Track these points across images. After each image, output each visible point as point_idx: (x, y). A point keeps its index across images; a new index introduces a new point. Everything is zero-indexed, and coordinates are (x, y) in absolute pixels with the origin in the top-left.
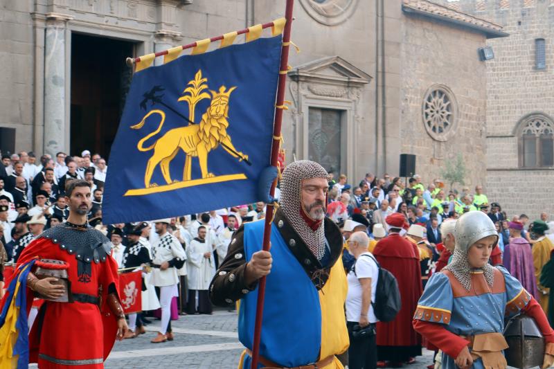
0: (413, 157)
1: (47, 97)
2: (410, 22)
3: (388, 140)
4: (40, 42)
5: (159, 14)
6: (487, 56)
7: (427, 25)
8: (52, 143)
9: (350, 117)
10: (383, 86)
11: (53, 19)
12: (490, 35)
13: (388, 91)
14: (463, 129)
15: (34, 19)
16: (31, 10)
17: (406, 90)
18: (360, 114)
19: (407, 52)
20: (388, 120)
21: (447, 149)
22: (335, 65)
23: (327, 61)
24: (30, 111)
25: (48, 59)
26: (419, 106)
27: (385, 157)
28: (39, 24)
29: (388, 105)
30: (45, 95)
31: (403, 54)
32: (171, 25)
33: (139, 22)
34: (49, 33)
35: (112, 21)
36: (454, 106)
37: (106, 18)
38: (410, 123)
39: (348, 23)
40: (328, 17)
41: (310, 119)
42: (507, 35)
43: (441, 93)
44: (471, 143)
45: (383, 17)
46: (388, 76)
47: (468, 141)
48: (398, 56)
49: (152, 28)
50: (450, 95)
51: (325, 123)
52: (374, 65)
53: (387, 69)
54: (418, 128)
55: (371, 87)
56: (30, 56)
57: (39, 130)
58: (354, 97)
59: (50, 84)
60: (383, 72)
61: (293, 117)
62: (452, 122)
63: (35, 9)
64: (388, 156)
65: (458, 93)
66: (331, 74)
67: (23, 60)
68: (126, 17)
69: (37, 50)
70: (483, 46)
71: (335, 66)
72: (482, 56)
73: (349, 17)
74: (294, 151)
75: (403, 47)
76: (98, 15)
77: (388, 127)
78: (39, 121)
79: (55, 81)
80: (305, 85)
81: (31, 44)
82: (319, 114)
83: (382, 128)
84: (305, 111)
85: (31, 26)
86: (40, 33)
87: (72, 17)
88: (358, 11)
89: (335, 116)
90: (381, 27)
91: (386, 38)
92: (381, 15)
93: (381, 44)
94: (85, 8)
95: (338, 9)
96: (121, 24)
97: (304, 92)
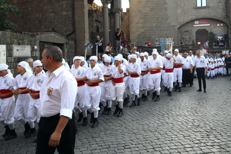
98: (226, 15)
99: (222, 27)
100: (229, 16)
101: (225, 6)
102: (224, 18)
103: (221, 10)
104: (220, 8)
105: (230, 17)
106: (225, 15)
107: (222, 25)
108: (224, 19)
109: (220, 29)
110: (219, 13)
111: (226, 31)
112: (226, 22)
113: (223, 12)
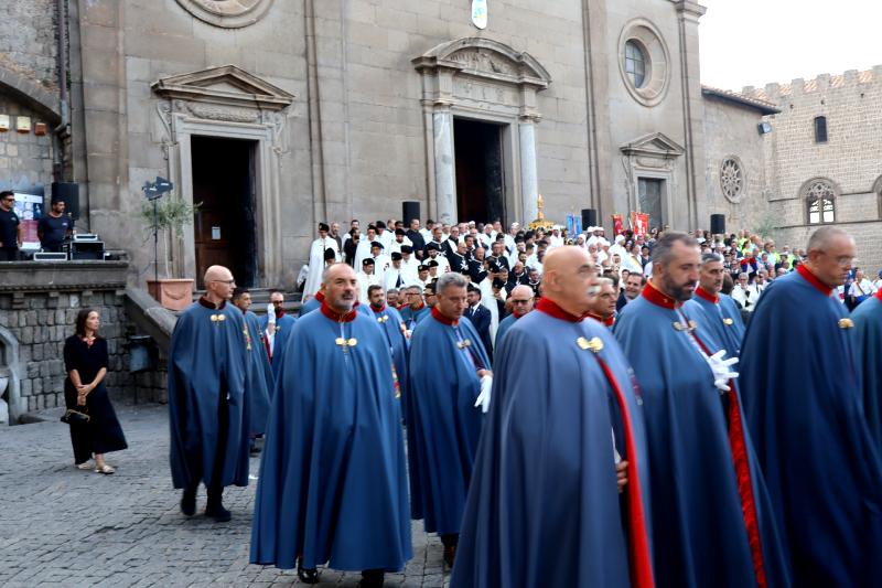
0: (723, 216)
1: (438, 175)
2: (708, 103)
3: (699, 203)
4: (429, 126)
5: (522, 99)
6: (766, 130)
7: (720, 106)
8: (445, 215)
9: (668, 184)
10: (692, 157)
11: (440, 104)
12: (765, 111)
13: (696, 161)
14: (750, 192)
15: (423, 105)
16: (420, 98)
17: (707, 161)
18: (676, 182)
19: (707, 128)
20: (697, 186)
21: (740, 210)
22: (657, 140)
23: (648, 137)
24: (424, 188)
25: (437, 140)
26: (717, 173)
27: (696, 218)
28: (428, 109)
29: (696, 173)
30: (436, 173)
31: (704, 130)
32: (532, 108)
33: (507, 106)
34: (437, 117)
35: (485, 106)
36: (743, 172)
37: (480, 104)
38: (712, 189)
39: (662, 105)
40: (647, 99)
41: (640, 188)
42: (780, 112)
43: (732, 162)
44: (757, 203)
45: (688, 98)
46: (694, 149)
47: (754, 202)
48: (702, 132)
49: (516, 111)
50: (739, 164)
51: (649, 191)
52: (683, 140)
53: (694, 143)
54: (718, 193)
55: (682, 159)
56: (422, 139)
57: (433, 204)
58: (671, 168)
59: (440, 163)
60: (691, 146)
61: (626, 186)
62: (741, 185)
63: (424, 96)
64: (700, 217)
65: (746, 161)
66: (653, 148)
67: (417, 142)
68: (496, 101)
69: (427, 132)
70: (760, 122)
71: (657, 142)
72: (761, 130)
73: (663, 99)
74: (629, 216)
75: (704, 123)
76: (475, 101)
77: (698, 192)
78: (432, 196)
79: (445, 159)
80: (635, 158)
81: (422, 128)
82: (644, 183)
83: (692, 193)
84: (636, 180)
85: (421, 112)
86: (429, 117)
87: (456, 102)
88: (669, 94)
89: (655, 185)
90: (687, 108)
91: (692, 116)
92: (686, 97)
93: (688, 121)
94: (463, 95)
95: (653, 94)
96: (493, 108)
97: (634, 164)
98: (59, 67)
99: (22, 138)
100: (75, 78)
101: (51, 13)
102: (45, 83)
103: (29, 31)
104: (23, 20)
105: (82, 83)
106: (53, 66)
107: (24, 123)
108: (46, 91)
109: (12, 150)
110: (16, 44)
111: (48, 166)
112: (55, 109)
113: (40, 47)
